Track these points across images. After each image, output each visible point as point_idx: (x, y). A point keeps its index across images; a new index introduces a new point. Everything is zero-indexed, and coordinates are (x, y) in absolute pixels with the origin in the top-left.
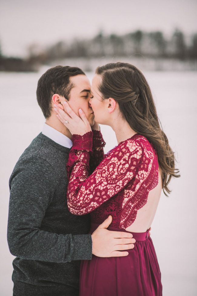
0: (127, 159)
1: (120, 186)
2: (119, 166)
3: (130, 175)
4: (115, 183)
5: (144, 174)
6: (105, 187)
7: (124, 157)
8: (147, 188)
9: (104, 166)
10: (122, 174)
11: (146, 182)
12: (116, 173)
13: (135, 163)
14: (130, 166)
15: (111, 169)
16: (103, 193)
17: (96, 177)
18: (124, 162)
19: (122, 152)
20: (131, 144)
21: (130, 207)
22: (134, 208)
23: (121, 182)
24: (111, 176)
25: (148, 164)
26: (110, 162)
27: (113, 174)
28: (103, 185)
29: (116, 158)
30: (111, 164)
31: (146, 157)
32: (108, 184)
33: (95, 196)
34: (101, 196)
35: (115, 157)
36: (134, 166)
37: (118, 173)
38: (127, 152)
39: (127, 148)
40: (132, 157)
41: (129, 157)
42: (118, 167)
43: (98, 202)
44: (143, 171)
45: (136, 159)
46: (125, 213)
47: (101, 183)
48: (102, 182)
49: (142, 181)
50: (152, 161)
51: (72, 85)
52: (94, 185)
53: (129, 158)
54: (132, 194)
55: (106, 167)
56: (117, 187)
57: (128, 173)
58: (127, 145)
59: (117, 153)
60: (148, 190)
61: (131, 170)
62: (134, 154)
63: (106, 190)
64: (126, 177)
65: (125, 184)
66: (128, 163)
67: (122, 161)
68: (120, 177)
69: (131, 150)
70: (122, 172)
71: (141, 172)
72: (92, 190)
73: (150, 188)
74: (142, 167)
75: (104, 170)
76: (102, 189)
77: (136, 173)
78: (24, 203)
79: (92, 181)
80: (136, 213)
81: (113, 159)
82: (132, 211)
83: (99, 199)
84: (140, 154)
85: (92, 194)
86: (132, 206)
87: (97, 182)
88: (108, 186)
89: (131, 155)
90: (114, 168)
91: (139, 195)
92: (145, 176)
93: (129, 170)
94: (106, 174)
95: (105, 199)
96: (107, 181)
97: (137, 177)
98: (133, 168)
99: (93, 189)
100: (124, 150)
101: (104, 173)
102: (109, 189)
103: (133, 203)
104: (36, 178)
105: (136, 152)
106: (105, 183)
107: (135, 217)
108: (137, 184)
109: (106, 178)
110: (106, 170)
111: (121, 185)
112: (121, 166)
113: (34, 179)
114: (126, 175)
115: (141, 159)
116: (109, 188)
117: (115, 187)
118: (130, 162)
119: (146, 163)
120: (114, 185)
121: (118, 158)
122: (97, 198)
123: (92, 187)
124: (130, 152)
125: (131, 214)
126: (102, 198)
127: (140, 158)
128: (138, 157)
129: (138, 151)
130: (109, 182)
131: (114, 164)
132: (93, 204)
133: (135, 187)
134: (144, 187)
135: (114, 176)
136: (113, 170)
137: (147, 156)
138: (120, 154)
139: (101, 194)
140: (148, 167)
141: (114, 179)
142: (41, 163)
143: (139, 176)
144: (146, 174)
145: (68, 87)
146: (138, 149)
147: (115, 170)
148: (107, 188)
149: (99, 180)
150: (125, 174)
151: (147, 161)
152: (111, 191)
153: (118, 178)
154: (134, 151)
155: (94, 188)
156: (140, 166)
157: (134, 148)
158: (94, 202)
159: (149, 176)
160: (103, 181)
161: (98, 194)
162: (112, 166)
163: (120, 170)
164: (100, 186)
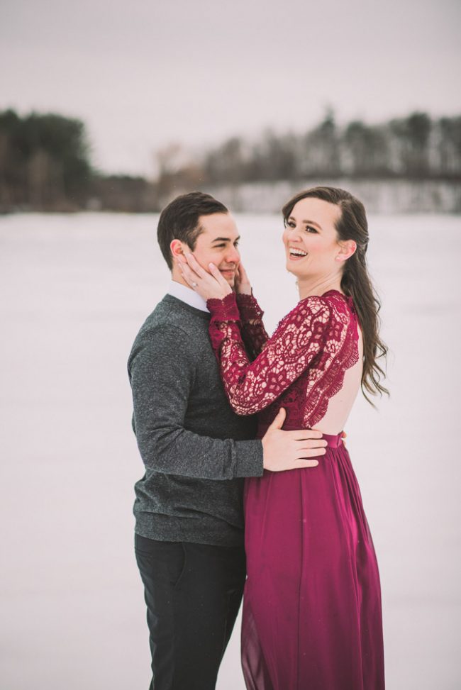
0: (309, 325)
1: (302, 365)
2: (298, 335)
3: (315, 347)
4: (296, 361)
5: (335, 345)
6: (281, 369)
7: (304, 323)
8: (342, 366)
9: (278, 338)
10: (303, 347)
11: (340, 356)
12: (295, 347)
13: (320, 330)
14: (314, 334)
15: (287, 342)
16: (281, 378)
17: (268, 356)
18: (305, 329)
19: (301, 315)
20: (314, 303)
21: (317, 393)
22: (323, 395)
23: (303, 358)
24: (288, 351)
25: (340, 331)
26: (286, 332)
27: (291, 348)
28: (278, 366)
29: (293, 325)
30: (287, 335)
31: (335, 320)
32: (285, 363)
33: (269, 383)
34: (278, 383)
35: (291, 324)
36: (320, 333)
37: (298, 346)
38: (309, 315)
39: (309, 309)
40: (315, 321)
41: (312, 321)
42: (298, 338)
43: (274, 391)
44: (334, 340)
45: (321, 323)
46: (310, 404)
47: (275, 364)
48: (277, 363)
49: (333, 355)
50: (346, 327)
51: (201, 229)
52: (266, 368)
53: (311, 323)
54: (320, 374)
55: (281, 339)
56: (299, 366)
57: (312, 345)
58: (308, 305)
59: (294, 317)
60: (344, 369)
61: (316, 339)
62: (318, 317)
63: (284, 373)
64: (309, 351)
65: (309, 361)
66: (310, 330)
67: (302, 329)
68: (301, 351)
69: (314, 312)
70: (302, 343)
71: (331, 341)
72: (264, 376)
73: (347, 365)
74: (331, 334)
75: (279, 344)
76: (278, 372)
77: (323, 344)
78: (157, 390)
79: (263, 363)
80: (326, 402)
81: (289, 327)
82: (320, 401)
83: (276, 387)
84: (326, 317)
85: (265, 381)
86: (321, 392)
87: (271, 363)
88: (286, 367)
89: (314, 318)
90: (291, 340)
91: (330, 376)
92: (337, 348)
93: (312, 340)
94: (282, 349)
95: (284, 386)
96: (284, 360)
97: (325, 349)
98: (318, 337)
99: (266, 375)
100: (304, 312)
101: (279, 348)
102: (289, 371)
103: (322, 388)
104: (167, 354)
105: (321, 313)
106: (281, 363)
107: (325, 409)
108: (326, 359)
109: (282, 355)
110: (281, 343)
111: (303, 363)
112: (301, 336)
113: (166, 355)
114: (309, 348)
115: (329, 323)
116: (287, 369)
117: (296, 366)
118: (313, 329)
119: (337, 330)
120: (294, 365)
121: (296, 325)
122: (272, 387)
123: (264, 372)
124: (312, 314)
125: (319, 405)
126: (280, 385)
127: (327, 323)
128: (324, 321)
129: (324, 312)
130: (286, 360)
131: (291, 334)
132: (269, 396)
133: (324, 364)
134: (337, 365)
135: (293, 352)
136: (290, 342)
137: (338, 319)
138: (299, 318)
139: (277, 380)
140: (340, 335)
141: (293, 356)
142: (172, 332)
143: (328, 348)
144: (338, 346)
145: (194, 231)
146: (324, 309)
147: (293, 342)
148: (284, 370)
149: (273, 359)
150: (308, 346)
151: (338, 327)
152: (291, 373)
153: (299, 352)
154: (319, 312)
155: (267, 372)
156: (329, 333)
157: (318, 308)
158: (269, 392)
159: (343, 348)
160: (278, 360)
161: (274, 380)
162: (289, 337)
163: (301, 342)
164: (274, 369)
